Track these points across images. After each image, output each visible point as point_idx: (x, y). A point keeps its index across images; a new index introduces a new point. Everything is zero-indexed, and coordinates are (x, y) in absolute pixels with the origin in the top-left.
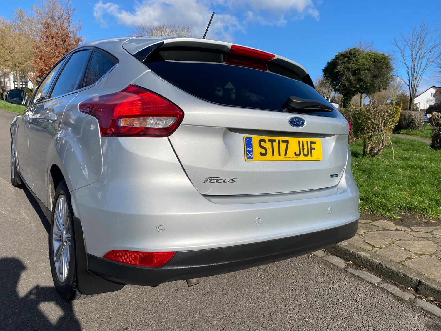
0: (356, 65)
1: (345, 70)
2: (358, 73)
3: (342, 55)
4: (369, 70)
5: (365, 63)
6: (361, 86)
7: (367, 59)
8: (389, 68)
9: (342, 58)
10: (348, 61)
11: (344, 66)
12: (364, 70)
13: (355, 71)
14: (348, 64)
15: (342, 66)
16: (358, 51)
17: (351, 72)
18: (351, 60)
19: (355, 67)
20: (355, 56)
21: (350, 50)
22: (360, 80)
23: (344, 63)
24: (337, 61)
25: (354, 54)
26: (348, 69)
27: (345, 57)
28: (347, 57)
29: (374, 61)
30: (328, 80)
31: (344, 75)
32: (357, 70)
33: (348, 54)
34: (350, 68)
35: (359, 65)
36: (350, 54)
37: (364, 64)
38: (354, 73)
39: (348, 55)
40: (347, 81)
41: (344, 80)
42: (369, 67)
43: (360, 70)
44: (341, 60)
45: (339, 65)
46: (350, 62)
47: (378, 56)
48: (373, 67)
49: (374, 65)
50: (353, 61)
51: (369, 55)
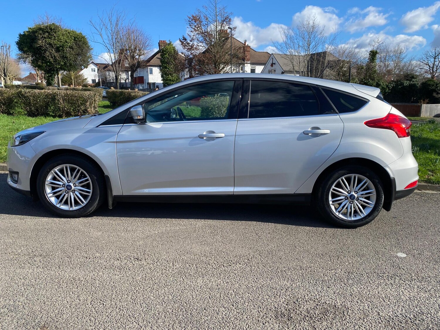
0: (58, 41)
1: (48, 46)
2: (62, 50)
3: (40, 29)
4: (71, 47)
5: (68, 41)
6: (65, 63)
7: (68, 37)
8: (89, 48)
9: (41, 32)
10: (49, 37)
11: (46, 41)
12: (67, 48)
13: (58, 48)
14: (50, 40)
15: (44, 41)
16: (57, 27)
17: (55, 49)
18: (51, 35)
19: (59, 44)
20: (55, 32)
21: (49, 25)
22: (64, 57)
23: (45, 38)
24: (37, 34)
25: (54, 29)
26: (50, 44)
27: (45, 32)
28: (47, 32)
29: (75, 39)
30: (28, 54)
31: (47, 51)
32: (60, 47)
33: (49, 29)
34: (53, 44)
35: (62, 42)
36: (51, 29)
37: (66, 42)
38: (58, 50)
39: (48, 30)
40: (52, 57)
41: (48, 57)
42: (71, 45)
43: (63, 47)
44: (41, 34)
45: (39, 39)
46: (51, 37)
47: (77, 35)
48: (75, 45)
49: (75, 43)
50: (55, 37)
51: (69, 33)
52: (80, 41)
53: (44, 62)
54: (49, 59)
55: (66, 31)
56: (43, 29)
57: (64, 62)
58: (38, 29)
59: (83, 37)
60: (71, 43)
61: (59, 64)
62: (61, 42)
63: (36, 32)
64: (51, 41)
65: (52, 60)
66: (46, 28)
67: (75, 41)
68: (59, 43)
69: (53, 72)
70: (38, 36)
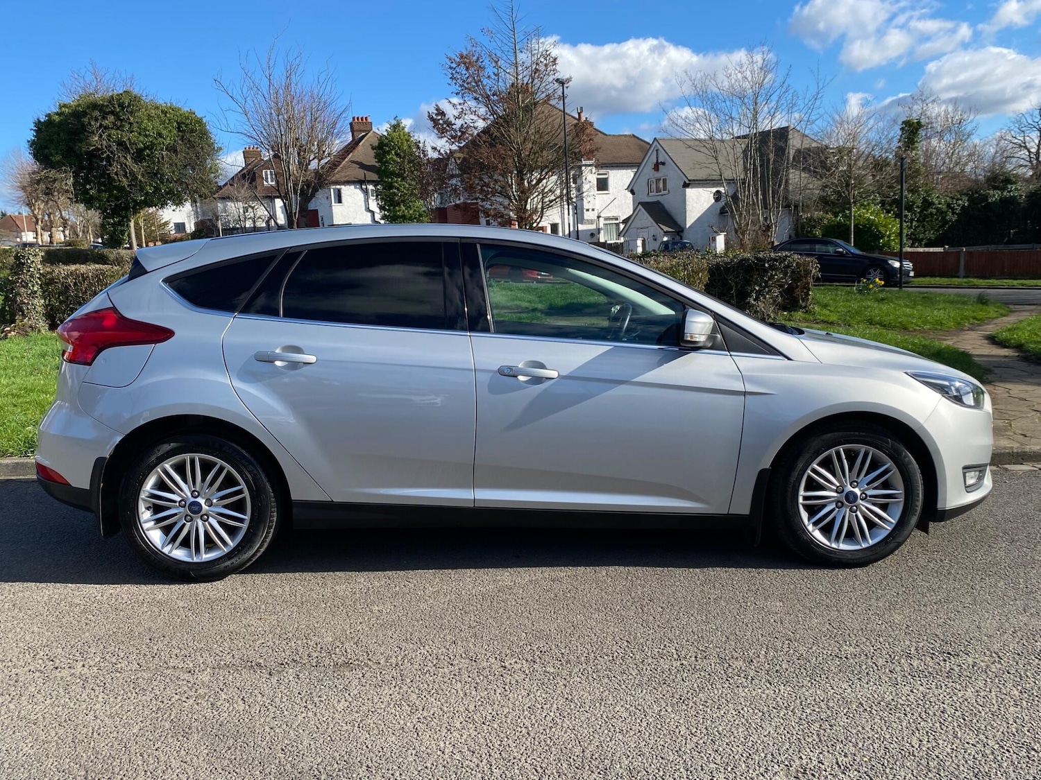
0: (140, 134)
1: (115, 148)
2: (148, 156)
3: (94, 106)
4: (172, 149)
5: (164, 132)
6: (157, 189)
7: (163, 123)
8: (212, 148)
9: (96, 113)
10: (116, 125)
11: (109, 135)
12: (163, 150)
13: (140, 151)
14: (119, 132)
15: (104, 136)
16: (136, 99)
17: (133, 154)
18: (123, 120)
19: (141, 142)
20: (132, 113)
21: (118, 95)
22: (153, 175)
23: (106, 128)
24: (86, 120)
25: (129, 105)
26: (120, 143)
27: (108, 113)
28: (112, 113)
29: (179, 128)
30: (66, 172)
31: (113, 159)
32: (146, 148)
33: (116, 106)
34: (128, 142)
35: (149, 135)
36: (122, 106)
37: (160, 135)
38: (139, 157)
39: (114, 107)
41: (117, 175)
42: (172, 142)
43: (151, 149)
44: (96, 120)
45: (93, 132)
46: (122, 126)
47: (185, 117)
48: (181, 142)
49: (181, 138)
50: (131, 124)
51: (164, 113)
52: (192, 131)
53: (103, 188)
54: (120, 182)
55: (157, 108)
56: (103, 105)
57: (154, 187)
58: (88, 107)
59: (199, 121)
60: (169, 137)
61: (141, 189)
62: (146, 136)
63: (84, 114)
64: (121, 135)
65: (125, 182)
66: (110, 102)
67: (179, 131)
68: (141, 138)
69: (126, 213)
70: (89, 123)
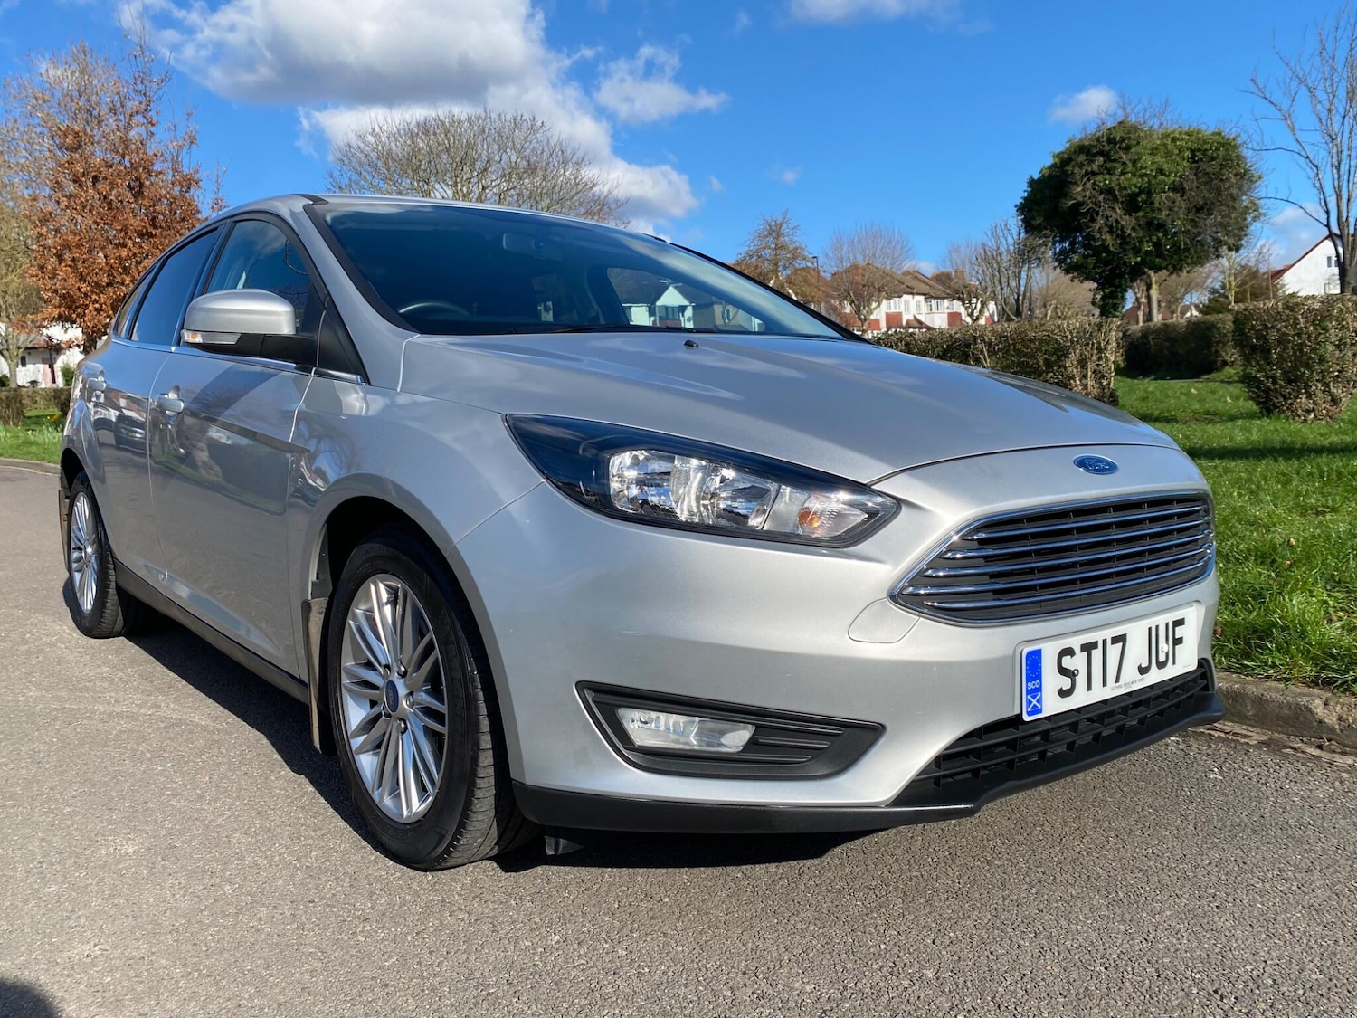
0: (1134, 175)
1: (1101, 198)
2: (1145, 202)
3: (1081, 149)
4: (1178, 188)
5: (1166, 167)
6: (1157, 245)
7: (1168, 154)
8: (1245, 178)
9: (1082, 158)
10: (1106, 168)
11: (1094, 184)
12: (1165, 192)
13: (1133, 197)
14: (1107, 176)
15: (1089, 185)
16: (1135, 129)
17: (1122, 203)
18: (1114, 161)
19: (1131, 182)
20: (1128, 149)
21: (1109, 129)
22: (1153, 226)
23: (1093, 173)
24: (1069, 168)
25: (1123, 140)
26: (1109, 192)
27: (1095, 155)
28: (1102, 153)
29: (1193, 157)
30: (1046, 237)
31: (1097, 213)
32: (1141, 191)
33: (1105, 144)
34: (1117, 188)
35: (1146, 175)
36: (1111, 141)
37: (1161, 171)
38: (1132, 205)
39: (1103, 146)
40: (1111, 232)
41: (1100, 232)
42: (1178, 179)
43: (1149, 193)
44: (1081, 166)
45: (1075, 183)
46: (1115, 168)
47: (1205, 140)
48: (1192, 177)
49: (1194, 171)
50: (1124, 163)
51: (1174, 140)
52: (1213, 159)
54: (1103, 240)
55: (1167, 136)
56: (1091, 146)
57: (1154, 243)
58: (1075, 152)
59: (1227, 144)
60: (1178, 171)
61: (1136, 249)
62: (1142, 176)
63: (1069, 161)
64: (1111, 180)
65: (1111, 241)
66: (1098, 140)
67: (1195, 162)
68: (1135, 180)
69: (1120, 282)
70: (1073, 173)
